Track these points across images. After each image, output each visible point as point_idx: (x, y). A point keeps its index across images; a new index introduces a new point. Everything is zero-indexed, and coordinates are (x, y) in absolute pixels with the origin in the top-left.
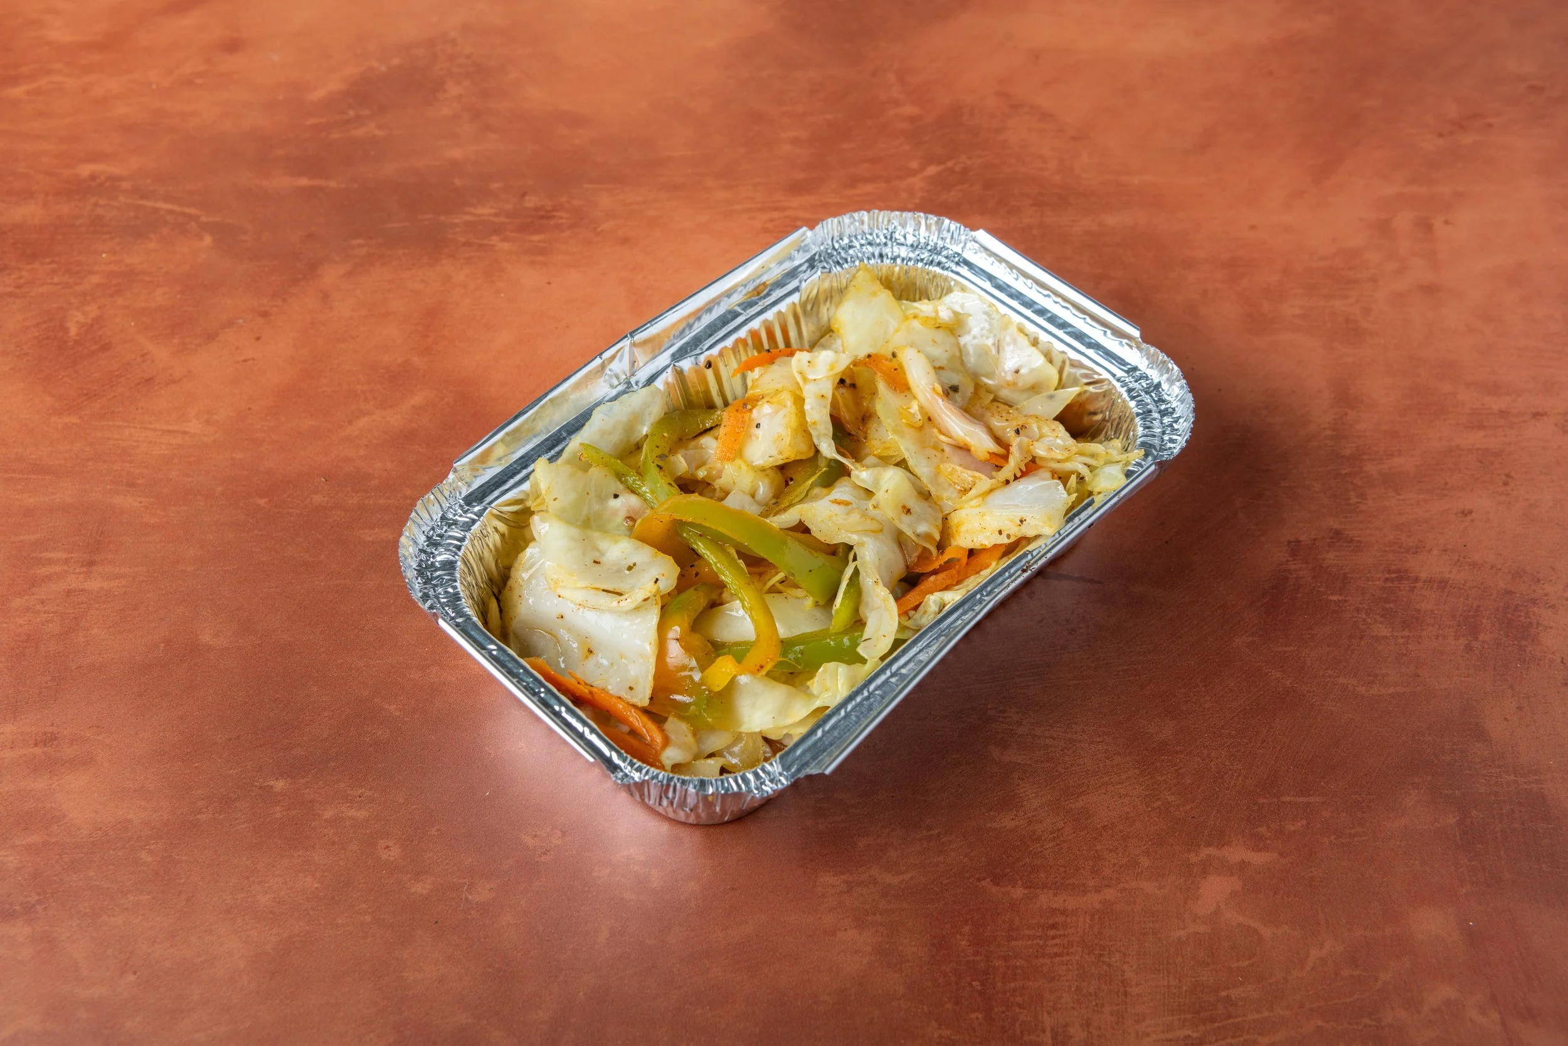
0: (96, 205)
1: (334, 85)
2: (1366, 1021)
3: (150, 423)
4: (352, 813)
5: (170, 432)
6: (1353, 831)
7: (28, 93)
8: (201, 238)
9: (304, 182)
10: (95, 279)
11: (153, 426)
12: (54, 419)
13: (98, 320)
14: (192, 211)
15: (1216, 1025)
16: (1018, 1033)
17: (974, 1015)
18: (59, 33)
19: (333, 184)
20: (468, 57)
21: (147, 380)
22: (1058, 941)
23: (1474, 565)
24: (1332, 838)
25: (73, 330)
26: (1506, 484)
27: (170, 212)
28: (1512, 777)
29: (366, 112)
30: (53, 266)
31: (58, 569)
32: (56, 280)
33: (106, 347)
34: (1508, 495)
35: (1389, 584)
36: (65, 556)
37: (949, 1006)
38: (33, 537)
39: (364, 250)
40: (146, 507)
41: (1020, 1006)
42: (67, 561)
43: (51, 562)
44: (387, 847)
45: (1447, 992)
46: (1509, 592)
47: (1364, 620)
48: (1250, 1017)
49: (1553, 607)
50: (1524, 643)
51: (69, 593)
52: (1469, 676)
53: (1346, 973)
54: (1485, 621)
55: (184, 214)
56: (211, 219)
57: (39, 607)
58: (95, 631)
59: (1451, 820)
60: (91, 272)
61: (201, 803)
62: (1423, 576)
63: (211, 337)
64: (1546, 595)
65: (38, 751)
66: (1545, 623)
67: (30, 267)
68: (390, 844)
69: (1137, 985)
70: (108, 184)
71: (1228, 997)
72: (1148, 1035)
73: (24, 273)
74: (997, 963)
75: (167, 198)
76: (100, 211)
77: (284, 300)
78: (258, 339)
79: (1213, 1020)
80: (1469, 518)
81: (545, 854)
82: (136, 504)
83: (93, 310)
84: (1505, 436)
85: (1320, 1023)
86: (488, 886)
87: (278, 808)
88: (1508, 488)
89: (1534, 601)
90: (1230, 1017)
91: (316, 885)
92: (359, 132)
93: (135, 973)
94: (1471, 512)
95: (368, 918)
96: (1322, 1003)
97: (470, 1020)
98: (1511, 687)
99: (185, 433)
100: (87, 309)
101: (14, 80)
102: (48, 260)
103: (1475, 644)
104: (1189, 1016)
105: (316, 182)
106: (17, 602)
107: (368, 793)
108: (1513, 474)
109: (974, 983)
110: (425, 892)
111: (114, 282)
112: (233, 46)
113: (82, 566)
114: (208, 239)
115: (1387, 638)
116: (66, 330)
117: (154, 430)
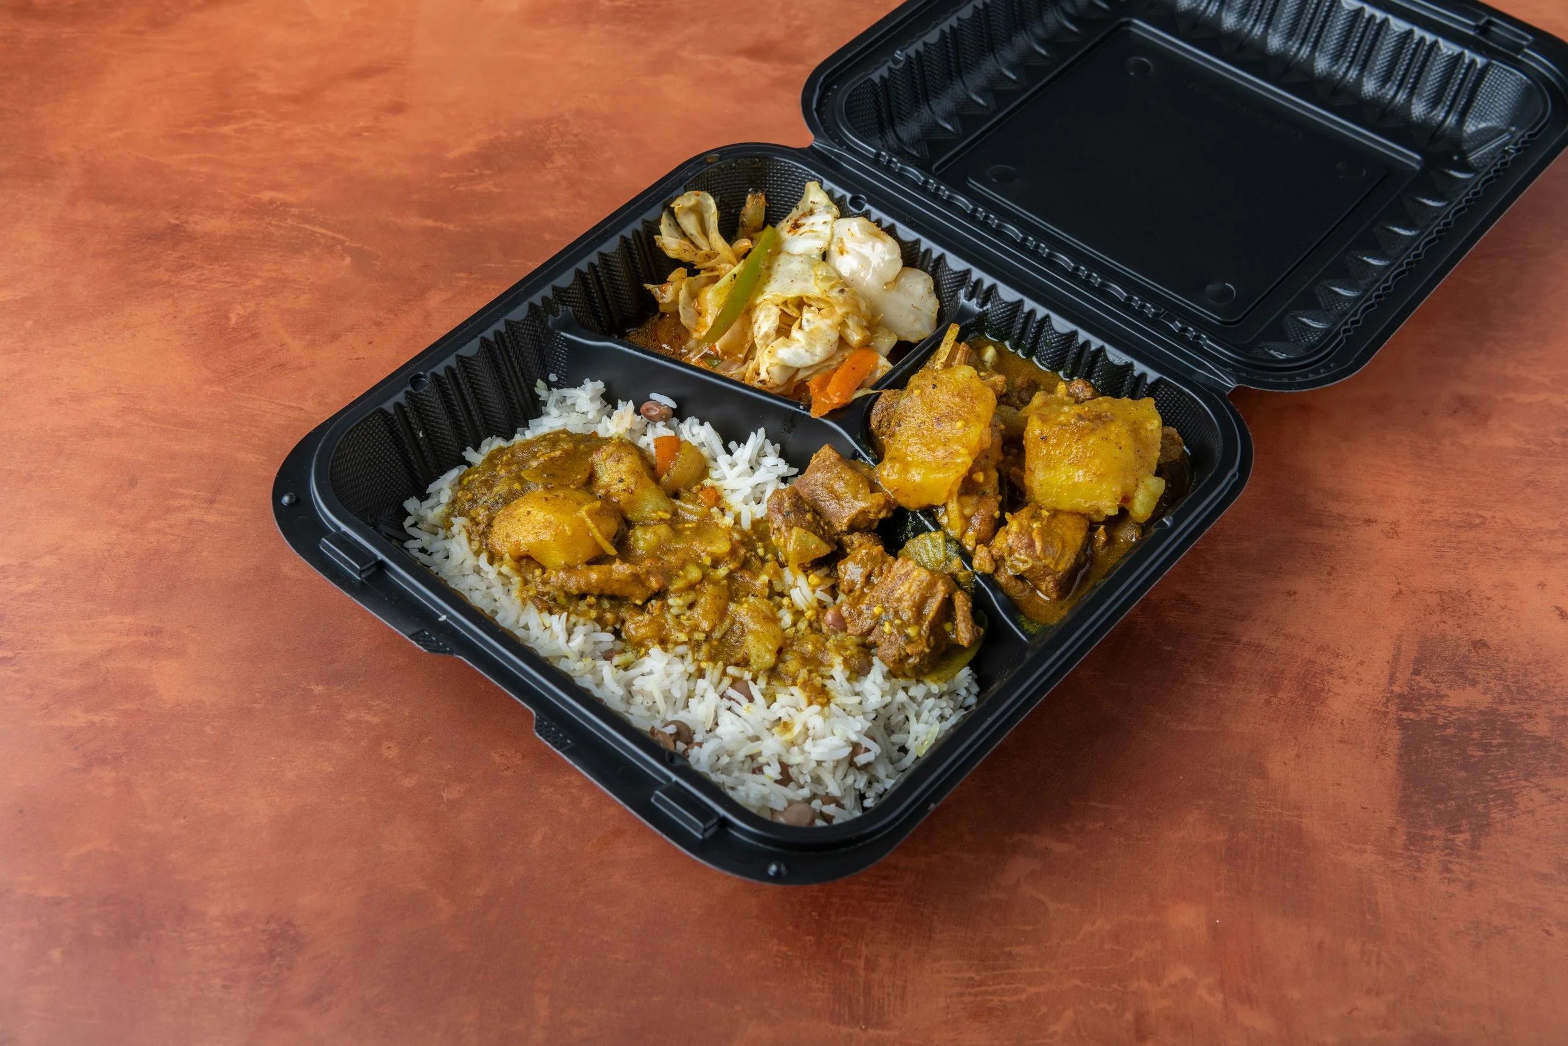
0: (270, 224)
1: (468, 147)
2: (1115, 986)
3: (277, 398)
4: (368, 718)
5: (290, 407)
6: (1139, 836)
7: (236, 131)
8: (343, 258)
9: (429, 223)
10: (258, 282)
11: (278, 401)
12: (207, 387)
13: (254, 314)
14: (341, 237)
15: (996, 972)
16: (839, 956)
17: (808, 938)
18: (268, 86)
19: (451, 227)
20: (576, 135)
21: (281, 365)
22: (886, 889)
23: (1287, 636)
24: (1122, 839)
25: (234, 319)
26: (1330, 574)
27: (323, 235)
28: (1279, 810)
29: (489, 172)
30: (227, 268)
31: (186, 502)
32: (229, 279)
33: (254, 336)
34: (1329, 583)
35: (1215, 643)
36: (195, 493)
37: (790, 928)
38: (172, 476)
39: (465, 282)
40: (261, 464)
41: (846, 935)
42: (194, 497)
43: (183, 496)
44: (389, 748)
45: (1185, 972)
46: (1311, 662)
47: (1188, 668)
48: (1024, 970)
49: (1345, 678)
50: (1314, 704)
51: (191, 522)
52: (1262, 724)
53: (1107, 947)
54: (1286, 682)
55: (333, 238)
56: (353, 245)
57: (167, 530)
58: (205, 554)
59: (1222, 837)
60: (256, 276)
61: (257, 695)
62: (1245, 640)
63: (335, 337)
64: (1341, 668)
65: (146, 639)
66: (1336, 690)
67: (210, 267)
68: (392, 745)
69: (940, 932)
70: (281, 209)
71: (1010, 954)
72: (941, 972)
73: (205, 272)
74: (834, 900)
75: (323, 225)
76: (272, 229)
77: (396, 315)
78: (371, 343)
79: (994, 968)
80: (1293, 597)
81: (507, 770)
82: (254, 460)
83: (251, 306)
84: (1338, 535)
85: (1078, 983)
86: (458, 789)
87: (314, 707)
88: (1331, 578)
89: (1330, 672)
90: (1007, 967)
91: (331, 769)
92: (480, 188)
93: (185, 817)
94: (1295, 593)
95: (364, 799)
96: (1083, 967)
97: (424, 888)
98: (1296, 738)
99: (301, 409)
100: (247, 304)
101: (227, 120)
102: (226, 263)
103: (1274, 700)
104: (975, 962)
105: (439, 224)
106: (152, 524)
107: (384, 705)
108: (1337, 567)
109: (813, 914)
110: (410, 786)
111: (271, 286)
112: (397, 108)
113: (205, 502)
114: (348, 260)
115: (1203, 685)
116: (228, 319)
117: (279, 404)
